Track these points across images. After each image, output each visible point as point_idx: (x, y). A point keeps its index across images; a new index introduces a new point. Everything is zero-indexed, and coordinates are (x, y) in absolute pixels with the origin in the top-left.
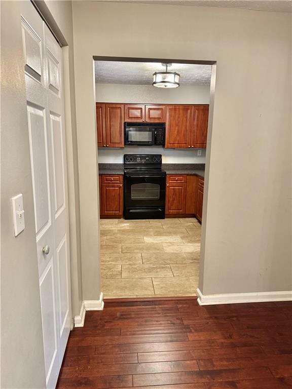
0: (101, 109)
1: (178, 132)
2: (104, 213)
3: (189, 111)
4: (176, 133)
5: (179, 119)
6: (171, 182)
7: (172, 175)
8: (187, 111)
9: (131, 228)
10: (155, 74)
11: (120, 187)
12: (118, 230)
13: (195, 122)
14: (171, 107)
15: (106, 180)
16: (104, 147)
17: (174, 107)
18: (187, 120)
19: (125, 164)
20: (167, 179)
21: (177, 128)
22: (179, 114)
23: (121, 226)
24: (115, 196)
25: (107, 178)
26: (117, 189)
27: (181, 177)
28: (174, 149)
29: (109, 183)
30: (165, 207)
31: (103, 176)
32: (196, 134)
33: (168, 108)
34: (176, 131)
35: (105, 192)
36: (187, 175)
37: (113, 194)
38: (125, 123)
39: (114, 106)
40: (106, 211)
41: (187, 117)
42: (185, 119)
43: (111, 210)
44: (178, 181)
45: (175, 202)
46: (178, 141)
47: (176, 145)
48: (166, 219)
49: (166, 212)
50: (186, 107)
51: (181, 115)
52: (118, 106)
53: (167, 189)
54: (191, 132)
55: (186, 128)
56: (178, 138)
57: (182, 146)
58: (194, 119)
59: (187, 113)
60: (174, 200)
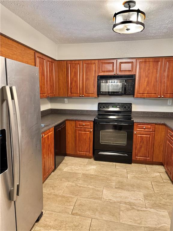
0: (78, 65)
1: (148, 82)
2: (77, 153)
3: (160, 63)
4: (146, 83)
5: (149, 71)
6: (138, 129)
7: (140, 123)
8: (158, 63)
9: (96, 174)
10: (116, 15)
11: (90, 132)
12: (83, 174)
13: (166, 74)
14: (141, 60)
15: (79, 125)
16: (80, 97)
17: (144, 60)
18: (157, 71)
19: (98, 110)
20: (135, 127)
21: (146, 79)
22: (149, 66)
23: (88, 169)
24: (86, 139)
25: (80, 123)
26: (88, 133)
27: (150, 126)
28: (144, 98)
29: (81, 128)
30: (132, 153)
31: (76, 121)
32: (166, 85)
33: (138, 61)
34: (146, 82)
35: (78, 135)
36: (156, 124)
37: (85, 137)
38: (98, 76)
39: (89, 62)
40: (79, 151)
41: (157, 69)
42: (155, 70)
43: (83, 151)
44: (146, 130)
45: (143, 149)
46: (148, 92)
47: (146, 95)
48: (133, 164)
49: (133, 158)
50: (156, 60)
51: (151, 67)
52: (93, 62)
53: (134, 137)
54: (161, 82)
55: (156, 78)
56: (148, 89)
57: (151, 96)
58: (165, 71)
59: (158, 65)
60: (141, 147)
